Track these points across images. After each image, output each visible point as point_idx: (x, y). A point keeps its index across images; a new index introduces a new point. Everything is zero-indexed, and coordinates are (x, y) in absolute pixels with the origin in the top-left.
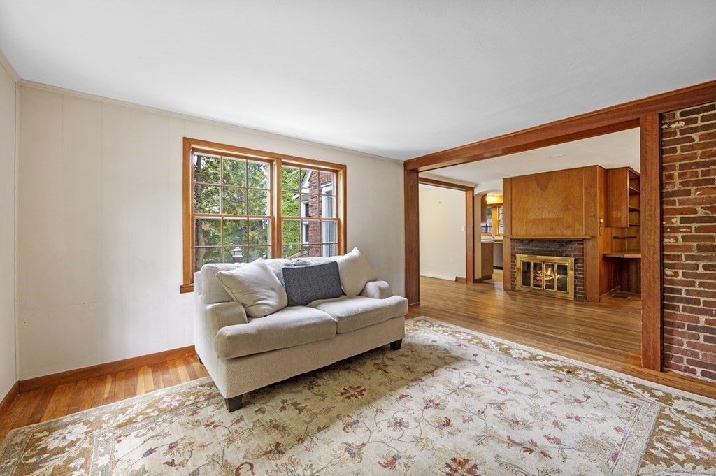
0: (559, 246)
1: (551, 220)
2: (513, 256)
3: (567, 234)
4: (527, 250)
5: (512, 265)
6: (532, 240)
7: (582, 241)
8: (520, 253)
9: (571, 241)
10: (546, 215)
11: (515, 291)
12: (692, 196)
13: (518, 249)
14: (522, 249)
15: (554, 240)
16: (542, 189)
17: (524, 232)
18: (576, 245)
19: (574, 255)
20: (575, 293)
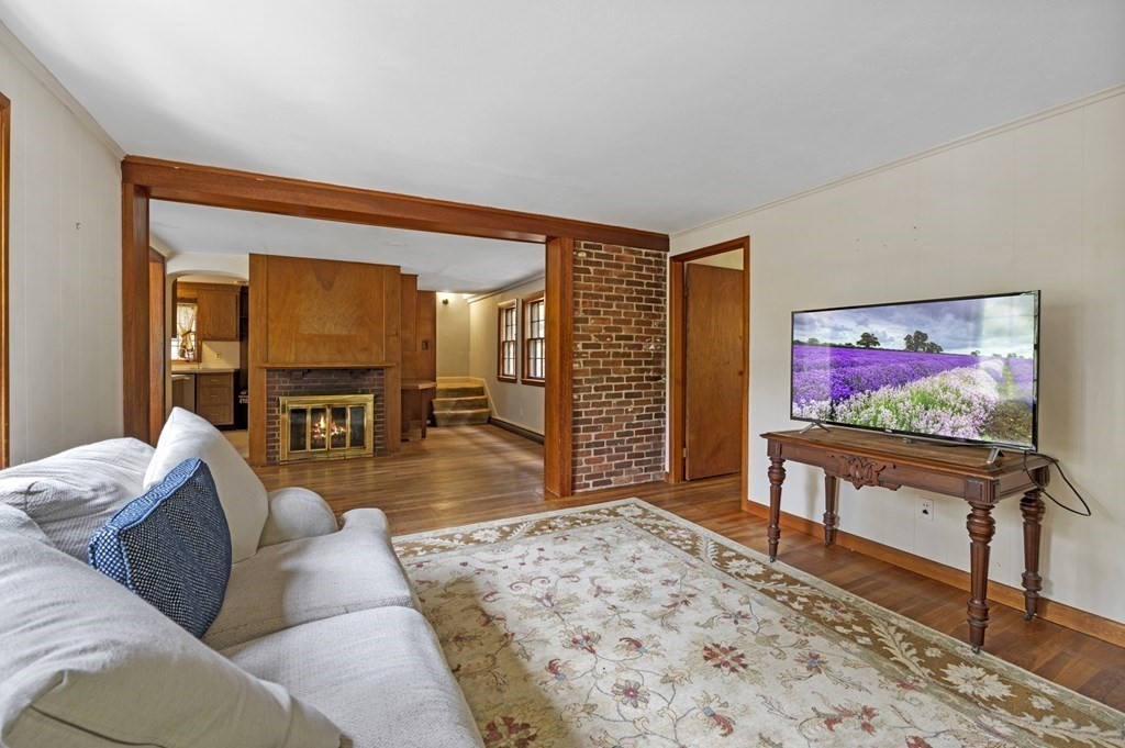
0: (351, 378)
1: (339, 339)
2: (273, 401)
3: (362, 360)
4: (300, 387)
5: (268, 417)
6: (309, 370)
7: (380, 370)
8: (286, 395)
9: (369, 370)
10: (330, 329)
11: (275, 464)
12: (589, 324)
13: (281, 388)
14: (290, 388)
15: (345, 370)
16: (323, 286)
17: (293, 357)
18: (376, 377)
19: (373, 392)
20: (375, 445)
